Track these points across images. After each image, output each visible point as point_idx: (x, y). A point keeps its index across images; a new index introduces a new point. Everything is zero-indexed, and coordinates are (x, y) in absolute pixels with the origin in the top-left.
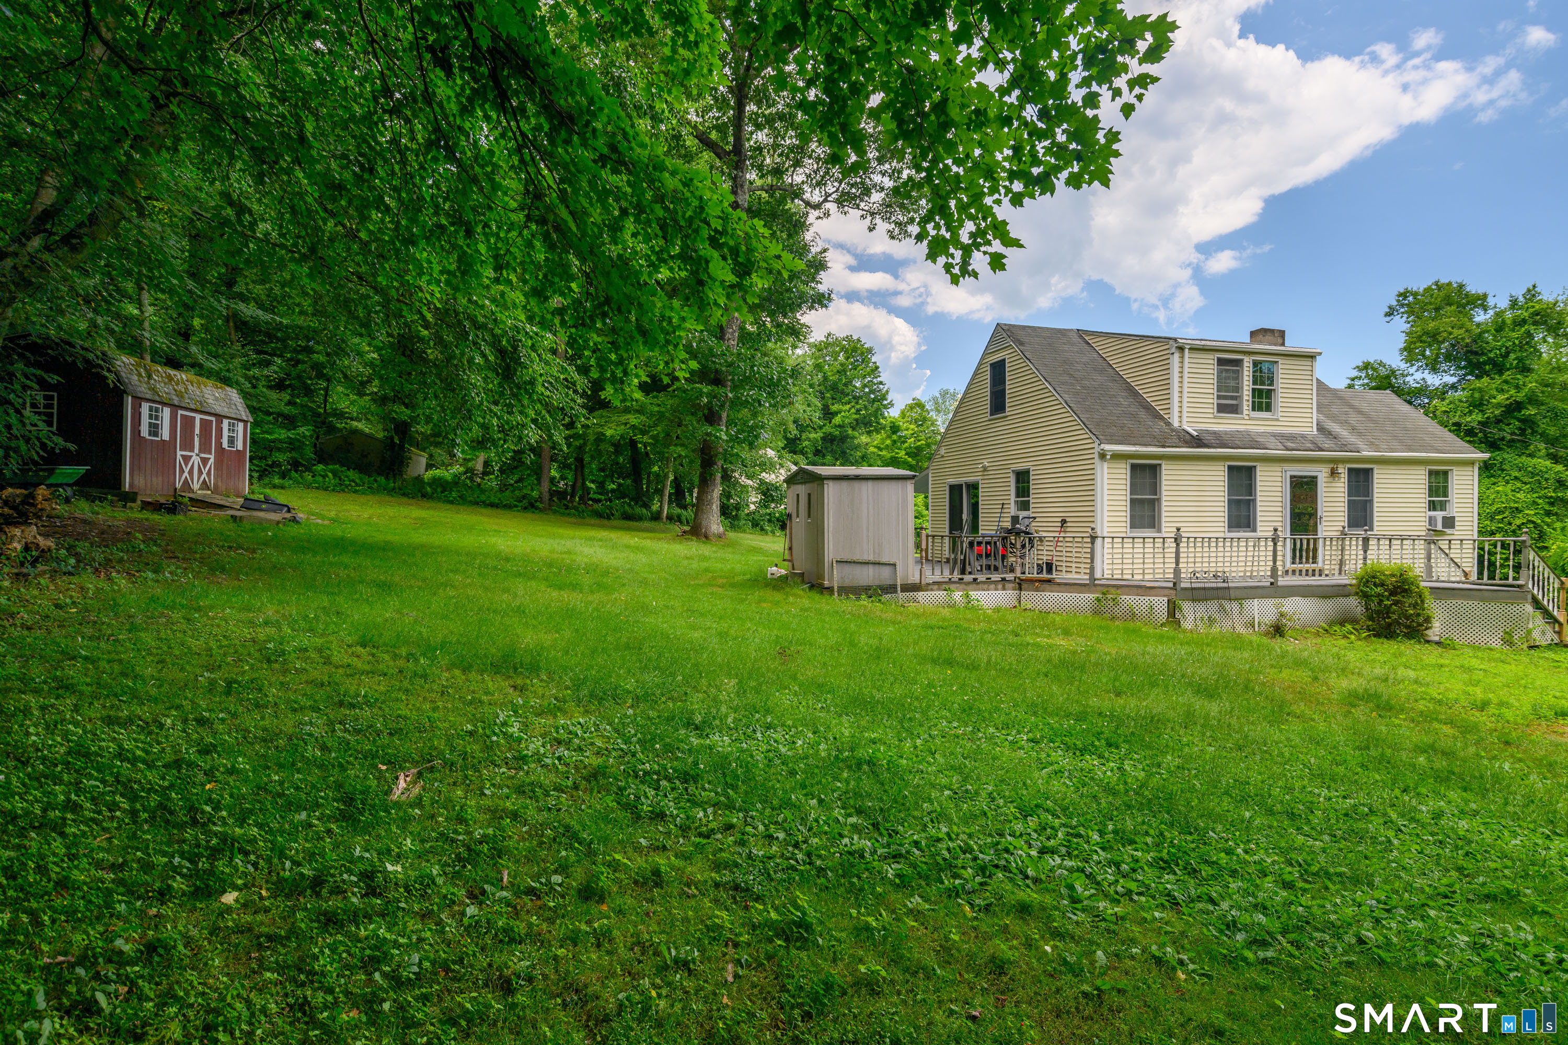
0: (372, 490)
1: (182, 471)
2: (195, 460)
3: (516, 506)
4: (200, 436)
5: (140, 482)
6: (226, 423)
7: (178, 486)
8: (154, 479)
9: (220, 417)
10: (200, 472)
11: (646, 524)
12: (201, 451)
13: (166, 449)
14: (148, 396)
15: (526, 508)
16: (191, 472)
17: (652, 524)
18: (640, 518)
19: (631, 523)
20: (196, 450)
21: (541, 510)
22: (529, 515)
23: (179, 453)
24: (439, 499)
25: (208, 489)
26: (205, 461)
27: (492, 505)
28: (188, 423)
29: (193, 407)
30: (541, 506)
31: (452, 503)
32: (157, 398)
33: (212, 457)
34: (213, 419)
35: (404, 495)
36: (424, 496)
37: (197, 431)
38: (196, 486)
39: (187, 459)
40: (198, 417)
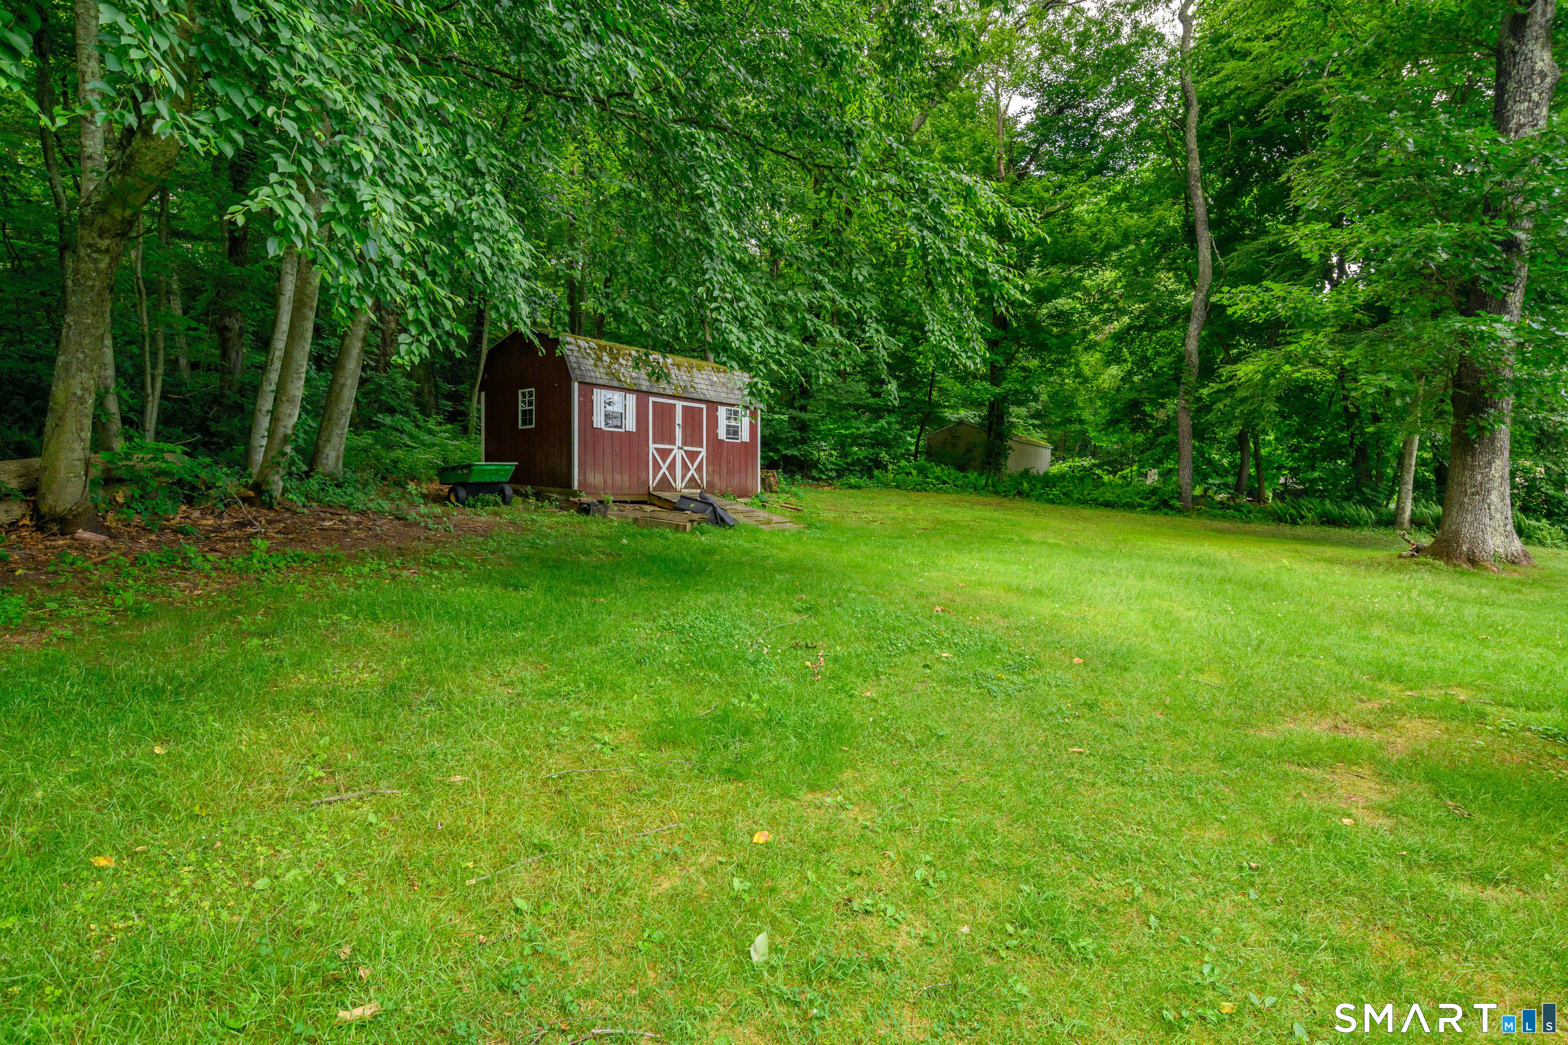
0: (961, 489)
1: (657, 467)
2: (678, 453)
3: (1142, 506)
4: (684, 428)
5: (595, 478)
6: (722, 412)
7: (652, 484)
8: (617, 477)
9: (713, 405)
10: (685, 468)
11: (1367, 533)
12: (685, 443)
13: (636, 441)
14: (601, 382)
15: (1155, 508)
16: (672, 467)
17: (1381, 533)
18: (1355, 523)
19: (1334, 531)
20: (679, 442)
21: (1180, 511)
22: (1158, 518)
23: (652, 446)
24: (1038, 498)
25: (698, 486)
26: (692, 456)
27: (1107, 505)
28: (664, 413)
29: (669, 392)
30: (1177, 504)
31: (1053, 502)
32: (616, 384)
33: (703, 452)
34: (704, 406)
35: (997, 493)
36: (1020, 493)
37: (679, 420)
38: (679, 484)
39: (664, 454)
40: (679, 405)
